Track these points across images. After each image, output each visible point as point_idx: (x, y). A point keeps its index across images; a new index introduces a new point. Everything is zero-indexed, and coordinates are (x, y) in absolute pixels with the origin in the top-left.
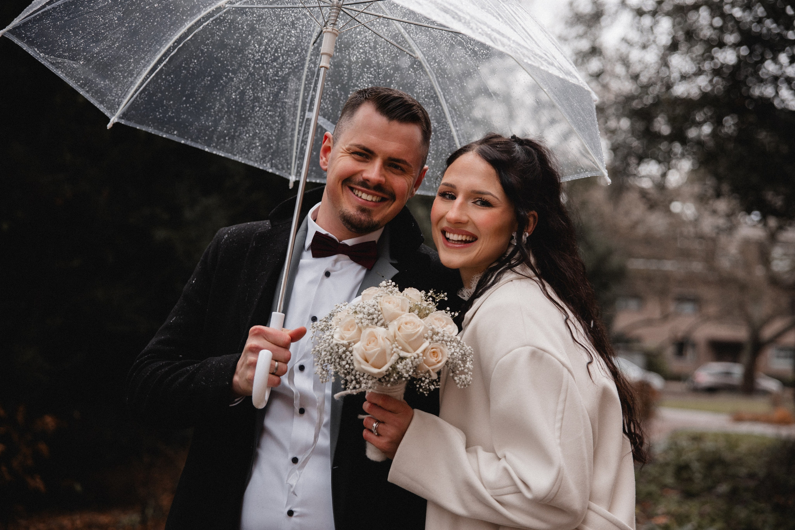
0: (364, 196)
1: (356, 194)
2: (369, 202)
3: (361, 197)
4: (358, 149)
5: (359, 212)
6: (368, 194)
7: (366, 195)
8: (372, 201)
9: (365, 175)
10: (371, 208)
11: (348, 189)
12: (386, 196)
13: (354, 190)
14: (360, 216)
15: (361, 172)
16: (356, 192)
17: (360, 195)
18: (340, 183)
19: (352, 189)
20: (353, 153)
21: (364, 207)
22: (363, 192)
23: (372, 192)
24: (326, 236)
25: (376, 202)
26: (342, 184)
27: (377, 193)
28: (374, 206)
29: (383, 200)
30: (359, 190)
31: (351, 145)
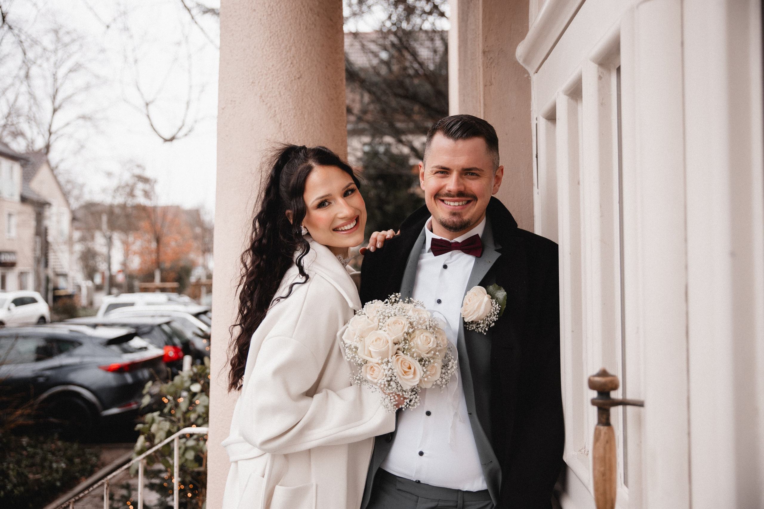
0: (452, 204)
1: (446, 203)
2: (457, 207)
3: (450, 205)
4: (438, 170)
5: (451, 216)
6: (455, 201)
7: (453, 203)
8: (459, 205)
9: (447, 188)
10: (460, 211)
11: (440, 201)
12: (469, 199)
13: (445, 201)
14: (453, 219)
15: (444, 186)
16: (446, 202)
17: (449, 204)
18: (433, 199)
19: (443, 201)
20: (436, 173)
21: (454, 211)
22: (450, 201)
23: (456, 198)
24: (441, 240)
25: (463, 205)
26: (435, 199)
27: (461, 199)
28: (462, 209)
29: (468, 202)
30: (447, 200)
31: (433, 168)
